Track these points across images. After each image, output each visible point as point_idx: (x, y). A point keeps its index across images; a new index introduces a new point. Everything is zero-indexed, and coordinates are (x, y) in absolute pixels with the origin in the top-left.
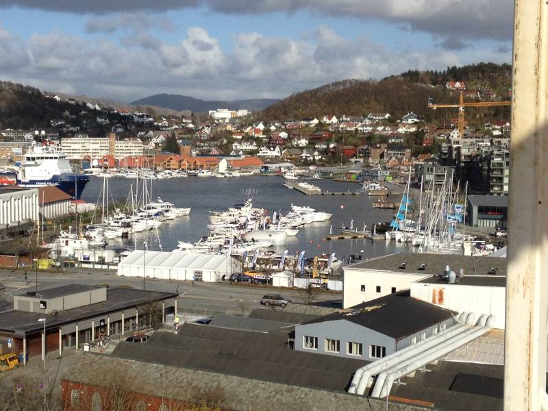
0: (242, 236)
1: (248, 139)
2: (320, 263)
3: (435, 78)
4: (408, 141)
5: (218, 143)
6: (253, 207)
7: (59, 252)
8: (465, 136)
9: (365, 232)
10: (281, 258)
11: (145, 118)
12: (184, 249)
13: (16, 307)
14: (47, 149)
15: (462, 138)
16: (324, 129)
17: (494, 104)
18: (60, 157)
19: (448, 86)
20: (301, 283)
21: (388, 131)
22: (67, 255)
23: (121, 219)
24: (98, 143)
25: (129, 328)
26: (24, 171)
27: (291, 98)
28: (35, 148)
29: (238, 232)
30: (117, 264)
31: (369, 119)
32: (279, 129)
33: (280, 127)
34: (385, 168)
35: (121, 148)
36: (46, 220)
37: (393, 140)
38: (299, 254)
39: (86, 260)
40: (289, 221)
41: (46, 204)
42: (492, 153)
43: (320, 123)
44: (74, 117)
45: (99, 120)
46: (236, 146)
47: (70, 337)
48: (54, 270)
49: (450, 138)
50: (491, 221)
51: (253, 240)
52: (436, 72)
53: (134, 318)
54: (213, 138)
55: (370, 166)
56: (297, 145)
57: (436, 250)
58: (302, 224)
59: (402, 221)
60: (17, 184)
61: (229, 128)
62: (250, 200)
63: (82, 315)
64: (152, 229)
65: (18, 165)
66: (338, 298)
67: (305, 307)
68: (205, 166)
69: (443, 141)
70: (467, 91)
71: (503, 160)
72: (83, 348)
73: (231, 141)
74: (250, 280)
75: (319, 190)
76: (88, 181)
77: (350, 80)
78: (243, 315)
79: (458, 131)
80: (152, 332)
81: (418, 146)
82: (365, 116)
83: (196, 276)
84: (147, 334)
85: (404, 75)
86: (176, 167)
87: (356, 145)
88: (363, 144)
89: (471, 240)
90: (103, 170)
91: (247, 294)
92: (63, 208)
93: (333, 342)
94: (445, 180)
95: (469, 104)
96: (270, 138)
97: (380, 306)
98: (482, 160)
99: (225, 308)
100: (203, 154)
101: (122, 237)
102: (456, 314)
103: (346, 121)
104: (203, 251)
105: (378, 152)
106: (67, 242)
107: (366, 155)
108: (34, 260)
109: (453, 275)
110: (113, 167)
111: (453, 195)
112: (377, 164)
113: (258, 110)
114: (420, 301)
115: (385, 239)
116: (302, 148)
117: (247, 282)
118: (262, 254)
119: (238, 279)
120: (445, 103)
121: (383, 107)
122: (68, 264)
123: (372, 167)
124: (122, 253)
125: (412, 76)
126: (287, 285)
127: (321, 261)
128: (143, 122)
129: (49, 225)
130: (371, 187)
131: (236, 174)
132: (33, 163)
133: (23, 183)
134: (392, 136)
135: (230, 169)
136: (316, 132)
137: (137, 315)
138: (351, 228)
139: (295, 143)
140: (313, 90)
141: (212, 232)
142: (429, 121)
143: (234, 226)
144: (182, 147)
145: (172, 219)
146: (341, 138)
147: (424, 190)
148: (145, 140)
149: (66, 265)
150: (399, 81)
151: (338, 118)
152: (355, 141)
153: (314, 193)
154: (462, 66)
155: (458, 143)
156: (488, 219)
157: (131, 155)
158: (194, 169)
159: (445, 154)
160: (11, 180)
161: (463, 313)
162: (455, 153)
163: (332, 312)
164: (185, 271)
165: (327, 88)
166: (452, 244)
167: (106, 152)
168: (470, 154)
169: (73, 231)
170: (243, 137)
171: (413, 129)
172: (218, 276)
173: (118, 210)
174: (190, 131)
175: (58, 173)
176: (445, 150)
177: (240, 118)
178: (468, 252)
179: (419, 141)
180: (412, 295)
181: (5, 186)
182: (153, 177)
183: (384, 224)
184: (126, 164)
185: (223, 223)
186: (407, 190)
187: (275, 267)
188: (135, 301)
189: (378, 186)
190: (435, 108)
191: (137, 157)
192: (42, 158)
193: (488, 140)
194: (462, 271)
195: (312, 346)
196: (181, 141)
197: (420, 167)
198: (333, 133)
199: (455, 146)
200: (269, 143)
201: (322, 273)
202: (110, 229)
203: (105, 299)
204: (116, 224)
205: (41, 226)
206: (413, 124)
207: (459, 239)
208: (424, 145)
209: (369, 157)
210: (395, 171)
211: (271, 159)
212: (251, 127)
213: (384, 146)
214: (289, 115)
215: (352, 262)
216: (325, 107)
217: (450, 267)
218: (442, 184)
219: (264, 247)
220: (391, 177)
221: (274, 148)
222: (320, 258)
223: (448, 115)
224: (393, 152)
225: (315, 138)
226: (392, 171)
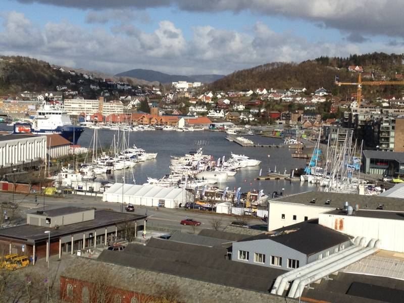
0: (195, 175)
1: (201, 103)
2: (252, 197)
3: (341, 63)
4: (319, 109)
5: (179, 106)
6: (203, 154)
7: (60, 183)
8: (362, 106)
9: (286, 175)
10: (223, 192)
11: (126, 86)
12: (152, 183)
13: (28, 222)
14: (54, 107)
15: (360, 107)
16: (257, 98)
17: (384, 83)
18: (63, 113)
19: (350, 69)
20: (237, 211)
21: (305, 101)
22: (66, 185)
23: (106, 159)
24: (90, 104)
25: (110, 240)
26: (36, 122)
27: (233, 75)
28: (45, 106)
29: (192, 172)
30: (102, 193)
31: (291, 92)
32: (223, 97)
33: (225, 96)
34: (301, 128)
35: (108, 108)
36: (51, 159)
37: (308, 108)
38: (236, 189)
39: (80, 190)
40: (229, 165)
41: (52, 147)
42: (382, 119)
43: (254, 93)
44: (74, 84)
45: (92, 87)
46: (191, 108)
47: (67, 246)
48: (56, 196)
49: (351, 107)
50: (380, 170)
51: (203, 179)
52: (341, 58)
53: (114, 233)
54: (174, 102)
56: (237, 109)
57: (338, 190)
58: (239, 168)
59: (313, 168)
60: (31, 132)
61: (187, 95)
62: (201, 149)
63: (76, 229)
64: (128, 168)
65: (32, 118)
68: (168, 123)
69: (346, 110)
70: (364, 73)
71: (390, 125)
72: (77, 254)
73: (188, 105)
74: (199, 208)
75: (252, 143)
76: (83, 131)
77: (277, 63)
78: (194, 233)
79: (356, 103)
80: (127, 243)
81: (326, 113)
82: (288, 90)
83: (160, 203)
84: (123, 245)
85: (318, 60)
86: (147, 123)
87: (280, 111)
88: (285, 110)
89: (364, 183)
90: (93, 124)
92: (64, 151)
93: (260, 255)
94: (346, 139)
95: (365, 83)
96: (217, 104)
97: (296, 230)
98: (374, 124)
100: (167, 114)
101: (107, 173)
102: (352, 238)
103: (273, 93)
104: (166, 185)
105: (297, 116)
106: (66, 175)
107: (288, 118)
108: (43, 188)
109: (351, 209)
110: (101, 122)
111: (352, 150)
112: (295, 125)
113: (208, 83)
114: (326, 228)
115: (300, 180)
116: (240, 112)
117: (197, 209)
118: (209, 188)
119: (190, 207)
120: (347, 82)
121: (301, 83)
122: (67, 191)
123: (291, 127)
124: (106, 185)
125: (323, 61)
126: (227, 213)
127: (253, 196)
128: (124, 89)
129: (54, 163)
130: (291, 141)
131: (191, 129)
132: (43, 117)
133: (36, 132)
134: (307, 105)
135: (186, 125)
136: (250, 100)
137: (116, 231)
139: (235, 108)
140: (250, 69)
141: (173, 172)
142: (335, 94)
143: (188, 167)
144: (152, 108)
145: (143, 161)
146: (269, 105)
147: (330, 146)
148: (125, 102)
149: (66, 192)
150: (314, 64)
151: (267, 90)
152: (279, 108)
153: (250, 145)
154: (361, 55)
155: (356, 111)
156: (378, 168)
157: (114, 113)
158: (160, 125)
159: (347, 119)
160: (27, 129)
161: (358, 237)
162: (354, 118)
163: (260, 234)
164: (152, 200)
165: (260, 68)
166: (350, 186)
167: (96, 110)
168: (365, 120)
169: (71, 168)
170: (197, 103)
171: (323, 100)
172: (176, 204)
173: (104, 153)
174: (158, 97)
175: (61, 125)
176: (346, 116)
177: (195, 88)
178: (362, 192)
179: (327, 109)
180: (320, 222)
181: (22, 133)
182: (130, 130)
183: (300, 169)
184: (111, 120)
185: (181, 165)
186: (318, 144)
187: (219, 199)
188: (115, 220)
189: (295, 142)
190: (340, 85)
191: (119, 115)
192: (50, 113)
193: (379, 109)
194: (357, 206)
195: (245, 258)
196: (151, 104)
197: (327, 128)
198: (263, 101)
199: (354, 114)
200: (216, 107)
201: (253, 204)
202: (97, 167)
203: (93, 218)
204: (102, 164)
205: (48, 163)
206: (323, 96)
207: (355, 183)
208: (331, 112)
209: (290, 120)
210: (309, 131)
211: (217, 119)
212: (203, 95)
213: (301, 112)
214: (231, 87)
215: (275, 197)
216: (258, 82)
217: (349, 203)
218: (343, 142)
219: (210, 184)
220: (306, 135)
221: (220, 111)
222: (252, 193)
223: (350, 90)
224: (308, 117)
225: (250, 105)
226: (306, 130)
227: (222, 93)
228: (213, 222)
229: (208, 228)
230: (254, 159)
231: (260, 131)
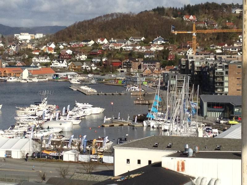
0: (40, 124)
1: (44, 54)
2: (97, 144)
3: (176, 12)
4: (157, 56)
5: (22, 57)
6: (48, 104)
8: (197, 53)
9: (129, 121)
10: (69, 140)
15: (195, 54)
16: (99, 47)
17: (216, 31)
19: (185, 18)
20: (84, 158)
21: (144, 49)
27: (74, 25)
29: (37, 122)
31: (130, 41)
32: (66, 48)
33: (67, 46)
34: (142, 76)
37: (148, 56)
38: (82, 137)
40: (74, 113)
42: (216, 65)
43: (95, 43)
46: (35, 59)
49: (187, 54)
50: (216, 113)
51: (48, 128)
52: (176, 9)
54: (17, 54)
55: (132, 74)
56: (79, 59)
57: (178, 133)
58: (83, 116)
59: (155, 113)
61: (29, 46)
62: (46, 99)
66: (111, 168)
67: (87, 175)
68: (12, 74)
69: (182, 57)
70: (198, 22)
71: (223, 70)
73: (31, 56)
74: (46, 157)
75: (95, 91)
77: (116, 13)
79: (192, 50)
81: (165, 60)
82: (127, 39)
83: (7, 154)
85: (154, 10)
87: (121, 60)
88: (126, 59)
89: (203, 126)
91: (44, 166)
94: (184, 84)
95: (200, 31)
96: (60, 54)
97: (140, 174)
98: (209, 70)
99: (29, 177)
100: (10, 66)
102: (193, 178)
103: (114, 42)
104: (11, 136)
105: (137, 64)
107: (129, 66)
109: (191, 151)
111: (189, 95)
112: (136, 73)
113: (50, 34)
114: (169, 170)
115: (143, 126)
116: (82, 62)
117: (44, 158)
118: (55, 137)
119: (38, 156)
120: (182, 30)
121: (139, 32)
123: (133, 75)
125: (160, 11)
126: (74, 161)
127: (98, 142)
130: (133, 89)
131: (35, 80)
134: (146, 53)
135: (30, 76)
136: (92, 50)
138: (119, 118)
139: (78, 58)
140: (90, 20)
141: (18, 122)
142: (172, 42)
143: (34, 117)
146: (110, 54)
147: (169, 91)
150: (151, 14)
151: (108, 40)
152: (120, 57)
153: (91, 93)
154: (194, 5)
155: (192, 58)
156: (214, 111)
158: (4, 77)
159: (184, 66)
161: (199, 178)
162: (190, 65)
163: (106, 179)
165: (100, 19)
168: (200, 66)
170: (40, 54)
171: (161, 48)
172: (23, 154)
174: (2, 49)
176: (183, 63)
177: (37, 39)
178: (201, 135)
179: (165, 57)
180: (163, 165)
183: (142, 115)
185: (26, 115)
186: (158, 91)
187: (65, 147)
189: (137, 89)
190: (176, 34)
193: (213, 56)
194: (197, 148)
197: (166, 75)
198: (105, 50)
199: (190, 60)
200: (59, 57)
201: (98, 150)
206: (161, 45)
207: (194, 126)
208: (169, 59)
209: (131, 68)
210: (149, 78)
211: (60, 69)
212: (45, 46)
213: (141, 60)
214: (73, 37)
215: (120, 143)
216: (99, 32)
217: (189, 146)
218: (182, 87)
219: (56, 133)
220: (147, 82)
221: (63, 61)
222: (97, 140)
223: (185, 38)
224: (147, 64)
225: (92, 54)
226: (147, 78)
227: (64, 44)
228: (60, 170)
229: (56, 177)
230: (98, 107)
231: (103, 79)
